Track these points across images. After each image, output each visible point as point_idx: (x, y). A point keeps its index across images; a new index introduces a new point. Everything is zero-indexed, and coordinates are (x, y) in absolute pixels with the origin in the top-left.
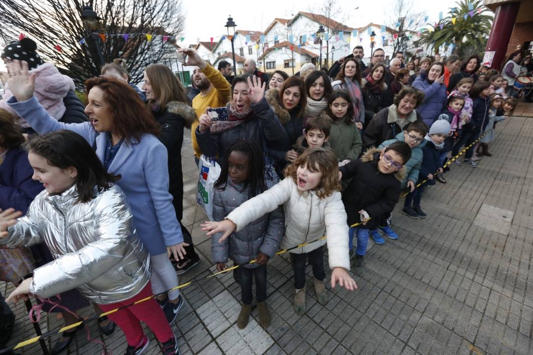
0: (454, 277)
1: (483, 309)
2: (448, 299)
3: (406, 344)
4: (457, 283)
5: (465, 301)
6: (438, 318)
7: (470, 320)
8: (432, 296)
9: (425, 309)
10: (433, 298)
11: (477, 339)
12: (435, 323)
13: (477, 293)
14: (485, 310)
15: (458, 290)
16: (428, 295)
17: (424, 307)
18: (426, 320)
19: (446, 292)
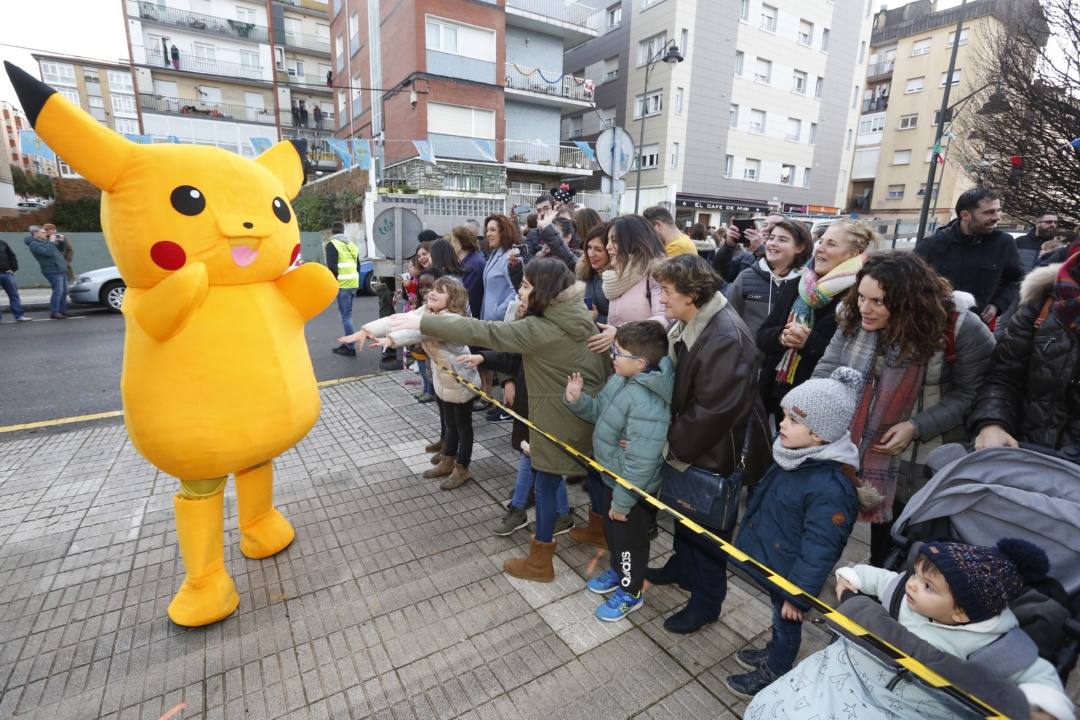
0: (374, 666)
1: (300, 652)
2: (348, 620)
3: (341, 547)
4: (358, 657)
5: (328, 639)
6: (337, 590)
7: (306, 622)
8: (367, 605)
9: (359, 587)
10: (364, 605)
11: (285, 609)
12: (336, 582)
13: (323, 670)
14: (297, 654)
15: (349, 648)
16: (373, 601)
17: (362, 585)
18: (346, 577)
19: (359, 628)
